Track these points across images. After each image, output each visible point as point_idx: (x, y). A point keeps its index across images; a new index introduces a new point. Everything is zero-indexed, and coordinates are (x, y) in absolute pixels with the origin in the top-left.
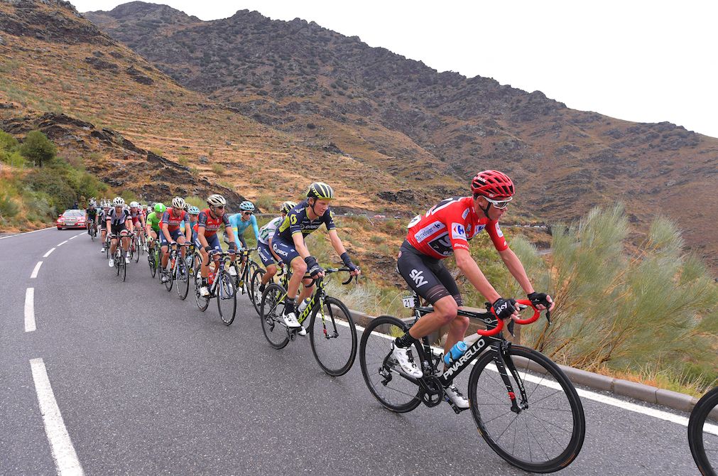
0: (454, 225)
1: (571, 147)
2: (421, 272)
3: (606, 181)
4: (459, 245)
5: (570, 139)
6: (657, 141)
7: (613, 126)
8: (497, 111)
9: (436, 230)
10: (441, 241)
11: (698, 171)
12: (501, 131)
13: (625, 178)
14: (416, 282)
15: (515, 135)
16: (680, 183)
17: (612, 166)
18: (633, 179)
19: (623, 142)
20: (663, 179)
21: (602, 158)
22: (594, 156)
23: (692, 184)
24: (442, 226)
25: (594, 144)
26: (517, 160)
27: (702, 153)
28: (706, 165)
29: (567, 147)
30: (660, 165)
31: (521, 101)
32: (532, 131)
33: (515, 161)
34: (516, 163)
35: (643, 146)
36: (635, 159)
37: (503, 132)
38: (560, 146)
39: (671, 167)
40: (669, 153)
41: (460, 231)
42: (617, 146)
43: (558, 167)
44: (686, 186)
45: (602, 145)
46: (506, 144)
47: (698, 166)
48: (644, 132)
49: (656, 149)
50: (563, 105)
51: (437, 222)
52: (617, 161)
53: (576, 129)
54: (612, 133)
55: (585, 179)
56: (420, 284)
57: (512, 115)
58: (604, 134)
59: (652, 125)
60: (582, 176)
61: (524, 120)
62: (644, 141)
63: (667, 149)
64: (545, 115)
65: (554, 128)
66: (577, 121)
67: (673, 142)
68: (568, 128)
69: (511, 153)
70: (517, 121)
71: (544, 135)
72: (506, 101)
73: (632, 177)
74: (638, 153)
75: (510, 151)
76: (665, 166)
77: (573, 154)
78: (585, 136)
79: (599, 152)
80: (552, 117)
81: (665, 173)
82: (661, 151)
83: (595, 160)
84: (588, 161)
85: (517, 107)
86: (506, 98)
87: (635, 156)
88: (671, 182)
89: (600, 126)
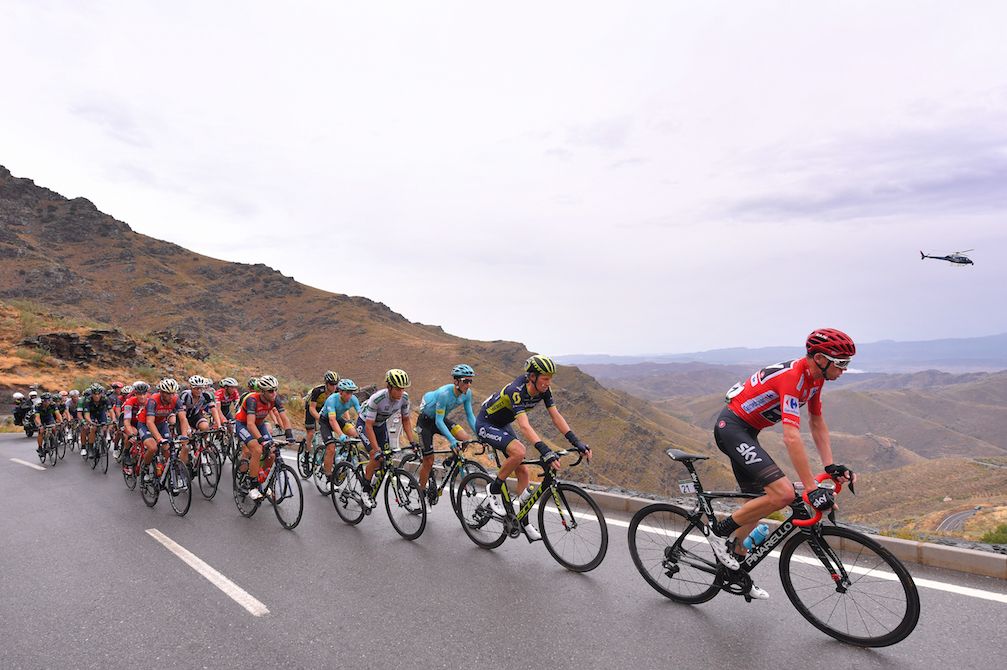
0: (787, 398)
1: (157, 285)
2: (753, 448)
3: (217, 335)
4: (789, 421)
5: (151, 275)
6: (259, 286)
7: (204, 264)
8: (12, 218)
9: (768, 401)
10: (775, 411)
11: (312, 322)
12: (31, 252)
13: (237, 331)
14: (747, 458)
15: (58, 262)
16: (298, 336)
17: (218, 315)
18: (246, 333)
19: (220, 285)
20: (278, 332)
21: (203, 304)
22: (192, 300)
23: (310, 337)
24: (775, 396)
25: (187, 284)
26: (74, 302)
27: (309, 302)
28: (317, 316)
29: (152, 285)
30: (271, 315)
31: (57, 208)
32: (87, 257)
33: (68, 302)
34: (72, 307)
35: (245, 291)
36: (241, 307)
37: (35, 253)
38: (142, 283)
39: (283, 317)
40: (276, 300)
41: (793, 404)
42: (213, 289)
43: (146, 314)
44: (306, 340)
45: (199, 288)
46: (48, 275)
47: (311, 317)
48: (241, 274)
49: (260, 295)
50: (126, 227)
51: (771, 392)
52: (222, 308)
53: (156, 261)
54: (205, 272)
55: (193, 332)
56: (752, 461)
57: (44, 229)
58: (195, 272)
59: (247, 267)
60: (187, 327)
61: (67, 239)
62: (246, 285)
63: (272, 296)
64: (104, 235)
65: (122, 257)
66: (153, 251)
67: (276, 288)
68: (143, 258)
69: (60, 290)
70: (54, 240)
71: (109, 266)
72: (27, 204)
73: (244, 329)
74: (242, 299)
75: (58, 285)
76: (277, 316)
77: (164, 296)
78: (172, 273)
79: (198, 296)
80: (116, 241)
81: (278, 324)
82: (266, 298)
83: (195, 306)
84: (185, 306)
85: (52, 217)
86: (27, 200)
87: (239, 303)
88: (289, 335)
89: (185, 261)
